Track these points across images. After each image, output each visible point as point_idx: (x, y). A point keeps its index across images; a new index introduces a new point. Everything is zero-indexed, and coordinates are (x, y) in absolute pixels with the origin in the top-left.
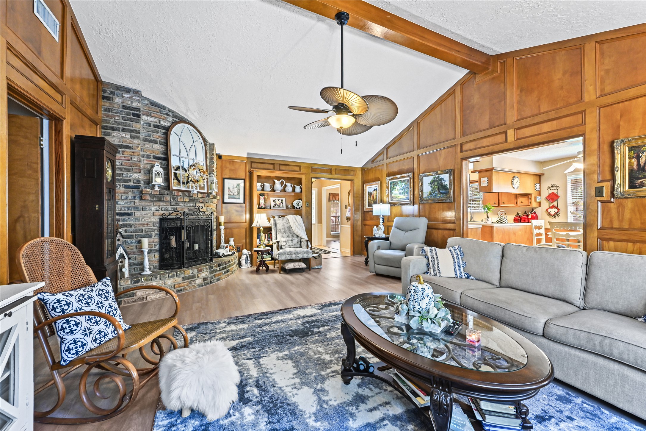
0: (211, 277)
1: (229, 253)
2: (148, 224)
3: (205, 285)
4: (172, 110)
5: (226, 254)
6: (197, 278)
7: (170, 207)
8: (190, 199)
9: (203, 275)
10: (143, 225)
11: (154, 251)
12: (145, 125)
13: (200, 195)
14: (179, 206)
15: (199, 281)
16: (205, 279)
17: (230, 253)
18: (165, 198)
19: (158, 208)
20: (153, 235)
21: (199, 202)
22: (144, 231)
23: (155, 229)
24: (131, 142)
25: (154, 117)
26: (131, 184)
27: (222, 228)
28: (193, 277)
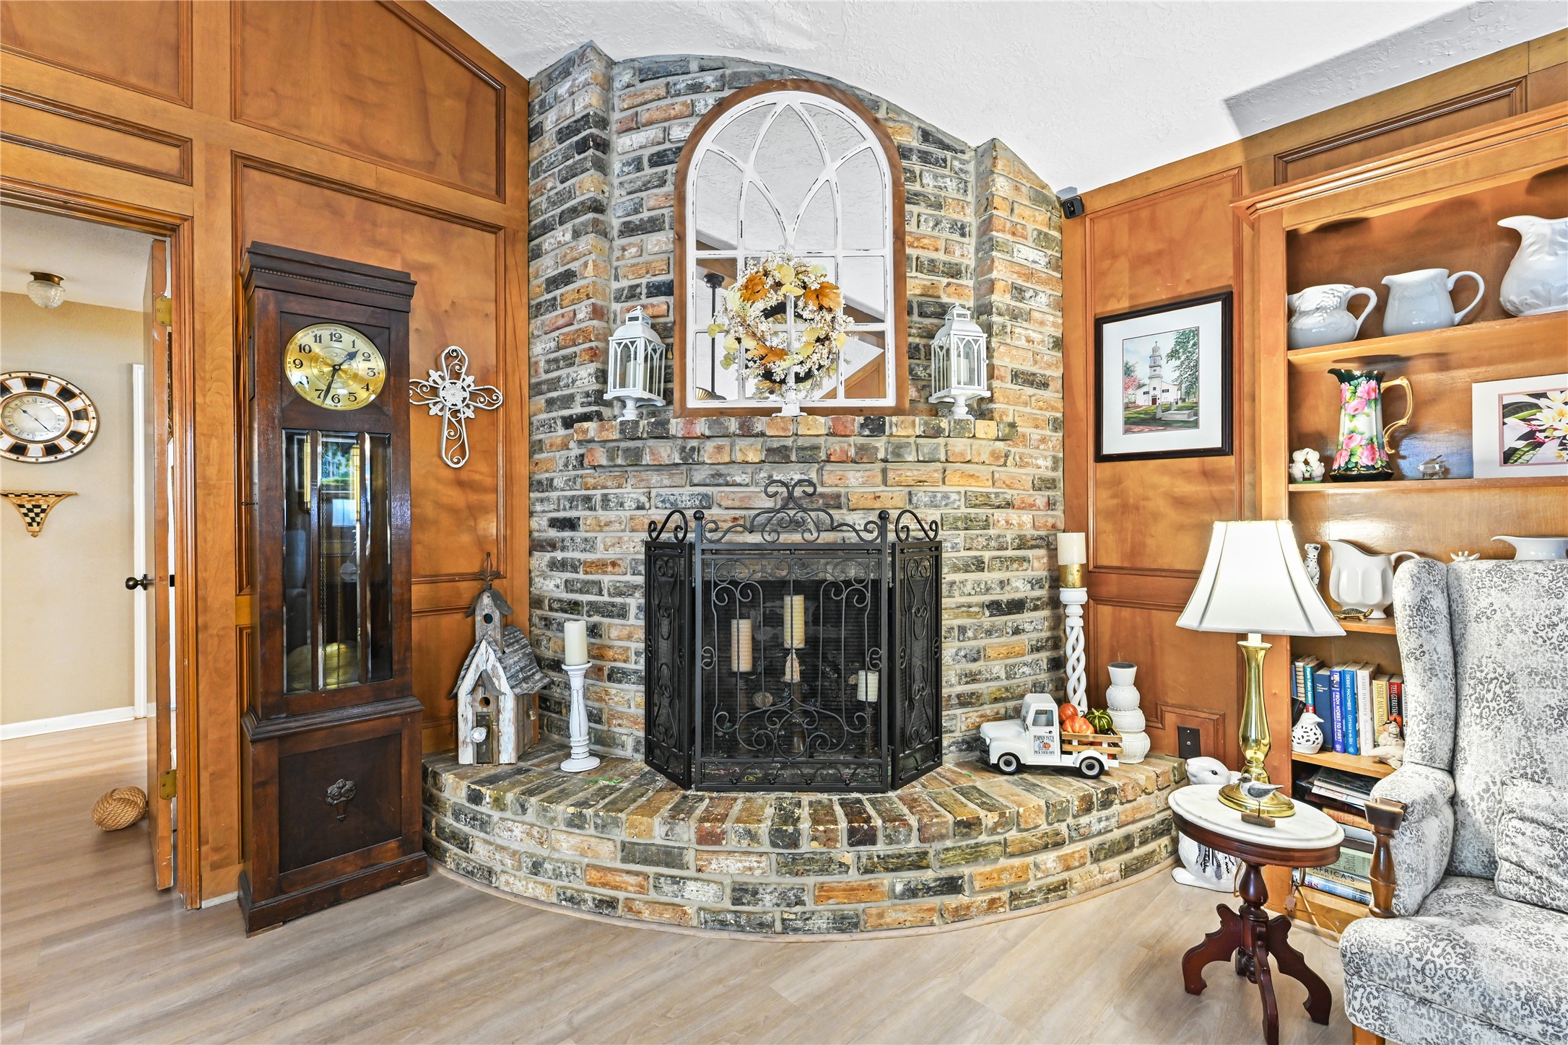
0: (783, 895)
1: (1056, 760)
2: (614, 564)
3: (741, 928)
4: (717, 58)
5: (1029, 759)
6: (692, 873)
7: (689, 490)
8: (770, 451)
9: (730, 866)
10: (601, 566)
11: (633, 678)
12: (626, 169)
13: (821, 424)
14: (727, 485)
15: (697, 894)
16: (742, 893)
17: (1068, 761)
18: (652, 453)
19: (644, 499)
20: (633, 611)
21: (828, 461)
22: (605, 592)
23: (636, 587)
24: (575, 254)
25: (650, 123)
26: (577, 410)
27: (1074, 596)
28: (670, 857)
